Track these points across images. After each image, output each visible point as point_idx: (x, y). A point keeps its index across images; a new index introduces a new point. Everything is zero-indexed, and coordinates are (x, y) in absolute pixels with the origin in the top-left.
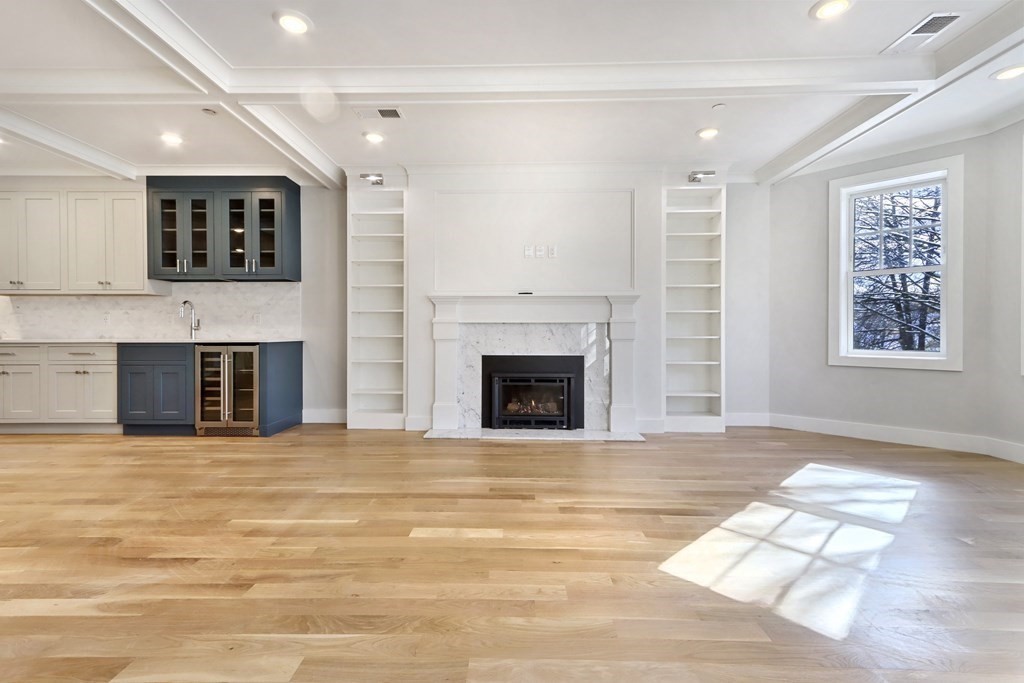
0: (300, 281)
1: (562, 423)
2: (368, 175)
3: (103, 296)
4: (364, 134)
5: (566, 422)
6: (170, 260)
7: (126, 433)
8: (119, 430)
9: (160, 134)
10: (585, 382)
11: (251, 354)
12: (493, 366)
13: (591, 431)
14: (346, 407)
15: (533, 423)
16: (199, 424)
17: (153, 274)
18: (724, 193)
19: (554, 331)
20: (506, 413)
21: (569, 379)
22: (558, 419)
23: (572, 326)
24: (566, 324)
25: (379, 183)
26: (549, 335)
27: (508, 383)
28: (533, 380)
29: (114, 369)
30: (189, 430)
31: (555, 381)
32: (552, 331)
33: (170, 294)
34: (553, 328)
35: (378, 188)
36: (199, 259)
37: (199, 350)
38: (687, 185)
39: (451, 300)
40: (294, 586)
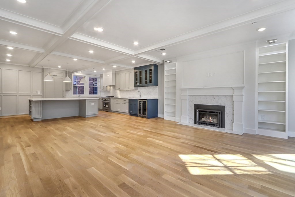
0: (157, 86)
1: (217, 125)
2: (167, 61)
3: (128, 90)
4: (162, 53)
5: (218, 125)
6: (136, 83)
7: (130, 115)
8: (129, 114)
9: (132, 61)
10: (225, 114)
11: (146, 101)
12: (197, 107)
13: (227, 129)
14: (164, 114)
15: (208, 124)
16: (139, 115)
17: (135, 86)
18: (287, 45)
19: (215, 98)
20: (201, 120)
21: (219, 112)
22: (216, 124)
23: (221, 97)
24: (219, 96)
25: (171, 62)
26: (213, 99)
27: (201, 112)
28: (208, 112)
29: (128, 103)
30: (137, 116)
31: (215, 113)
32: (214, 98)
33: (138, 89)
34: (215, 97)
35: (170, 63)
36: (141, 83)
37: (139, 100)
38: (269, 45)
39: (185, 90)
40: (125, 140)
